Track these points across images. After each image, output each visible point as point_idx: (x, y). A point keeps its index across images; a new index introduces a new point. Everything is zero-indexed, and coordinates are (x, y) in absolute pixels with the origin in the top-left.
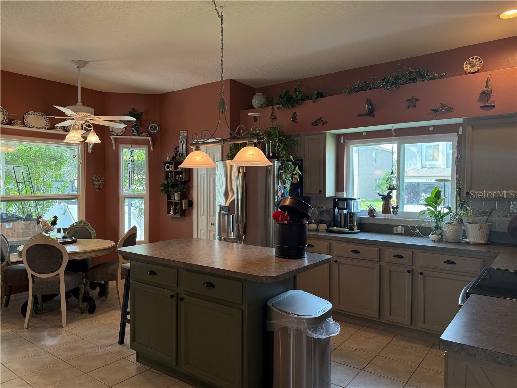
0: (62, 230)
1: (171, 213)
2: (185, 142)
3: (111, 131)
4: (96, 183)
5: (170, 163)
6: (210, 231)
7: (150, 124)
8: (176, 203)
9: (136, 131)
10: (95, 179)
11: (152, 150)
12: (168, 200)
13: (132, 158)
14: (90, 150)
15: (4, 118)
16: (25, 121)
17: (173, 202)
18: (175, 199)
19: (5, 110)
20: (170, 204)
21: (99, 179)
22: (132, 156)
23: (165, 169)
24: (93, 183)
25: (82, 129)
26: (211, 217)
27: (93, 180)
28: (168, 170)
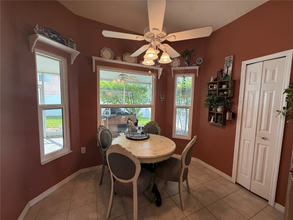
0: (141, 128)
1: (212, 121)
2: (231, 65)
3: (171, 66)
4: (161, 98)
5: (214, 84)
6: (258, 144)
7: (197, 58)
8: (218, 114)
9: (187, 64)
10: (161, 96)
11: (197, 76)
12: (210, 111)
13: (184, 81)
14: (159, 78)
15: (111, 56)
16: (123, 59)
17: (215, 113)
18: (217, 111)
19: (112, 51)
20: (211, 114)
21: (163, 96)
22: (185, 80)
23: (209, 89)
24: (160, 98)
25: (157, 49)
26: (261, 131)
27: (160, 97)
28: (211, 89)
